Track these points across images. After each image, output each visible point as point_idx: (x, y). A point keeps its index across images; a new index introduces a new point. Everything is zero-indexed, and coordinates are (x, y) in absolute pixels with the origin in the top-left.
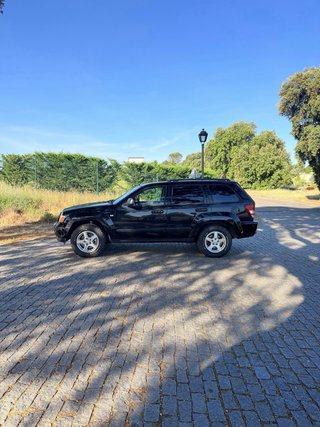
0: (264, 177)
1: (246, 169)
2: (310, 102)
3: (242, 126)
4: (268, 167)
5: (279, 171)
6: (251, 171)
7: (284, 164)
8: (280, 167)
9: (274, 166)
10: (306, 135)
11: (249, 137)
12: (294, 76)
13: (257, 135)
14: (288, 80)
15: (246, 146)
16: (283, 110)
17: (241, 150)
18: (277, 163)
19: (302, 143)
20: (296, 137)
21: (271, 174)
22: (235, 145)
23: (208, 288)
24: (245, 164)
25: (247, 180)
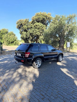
0: (12, 42)
1: (7, 41)
2: (23, 26)
3: (5, 29)
4: (13, 40)
5: (15, 41)
6: (9, 41)
7: (16, 39)
8: (15, 40)
9: (14, 40)
10: (23, 34)
11: (7, 32)
12: (19, 20)
13: (9, 32)
14: (18, 21)
15: (7, 35)
16: (18, 27)
17: (5, 36)
18: (15, 39)
19: (22, 35)
20: (21, 34)
21: (14, 42)
22: (3, 34)
23: (18, 75)
24: (7, 39)
25: (8, 43)
